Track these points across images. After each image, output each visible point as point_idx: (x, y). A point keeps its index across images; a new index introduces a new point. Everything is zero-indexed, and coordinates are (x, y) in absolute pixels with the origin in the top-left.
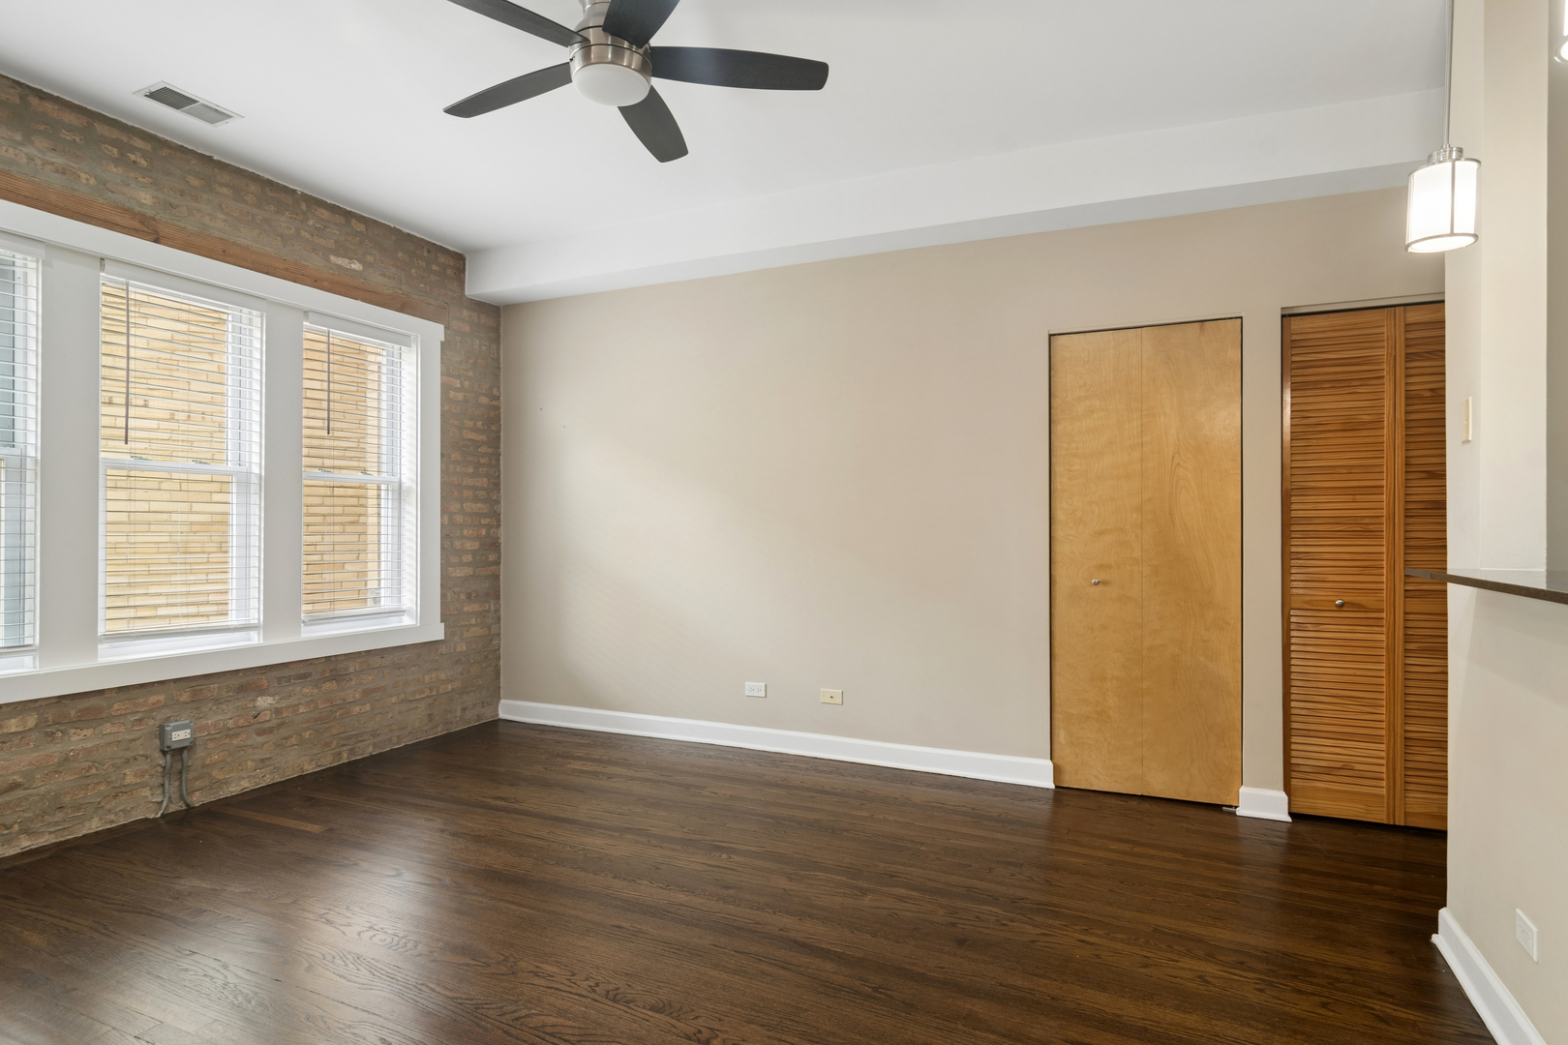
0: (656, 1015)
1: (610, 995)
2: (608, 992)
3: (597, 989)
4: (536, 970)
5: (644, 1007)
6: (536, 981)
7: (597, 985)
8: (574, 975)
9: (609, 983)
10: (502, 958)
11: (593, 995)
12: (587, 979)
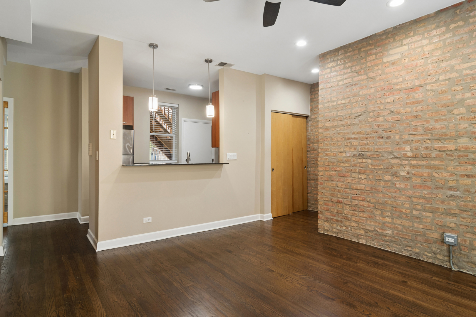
0: (273, 270)
1: (282, 276)
2: (283, 276)
3: (286, 278)
4: (302, 286)
5: (276, 272)
6: (301, 283)
7: (285, 279)
8: (291, 282)
9: (282, 278)
10: (313, 292)
11: (287, 277)
12: (288, 280)
